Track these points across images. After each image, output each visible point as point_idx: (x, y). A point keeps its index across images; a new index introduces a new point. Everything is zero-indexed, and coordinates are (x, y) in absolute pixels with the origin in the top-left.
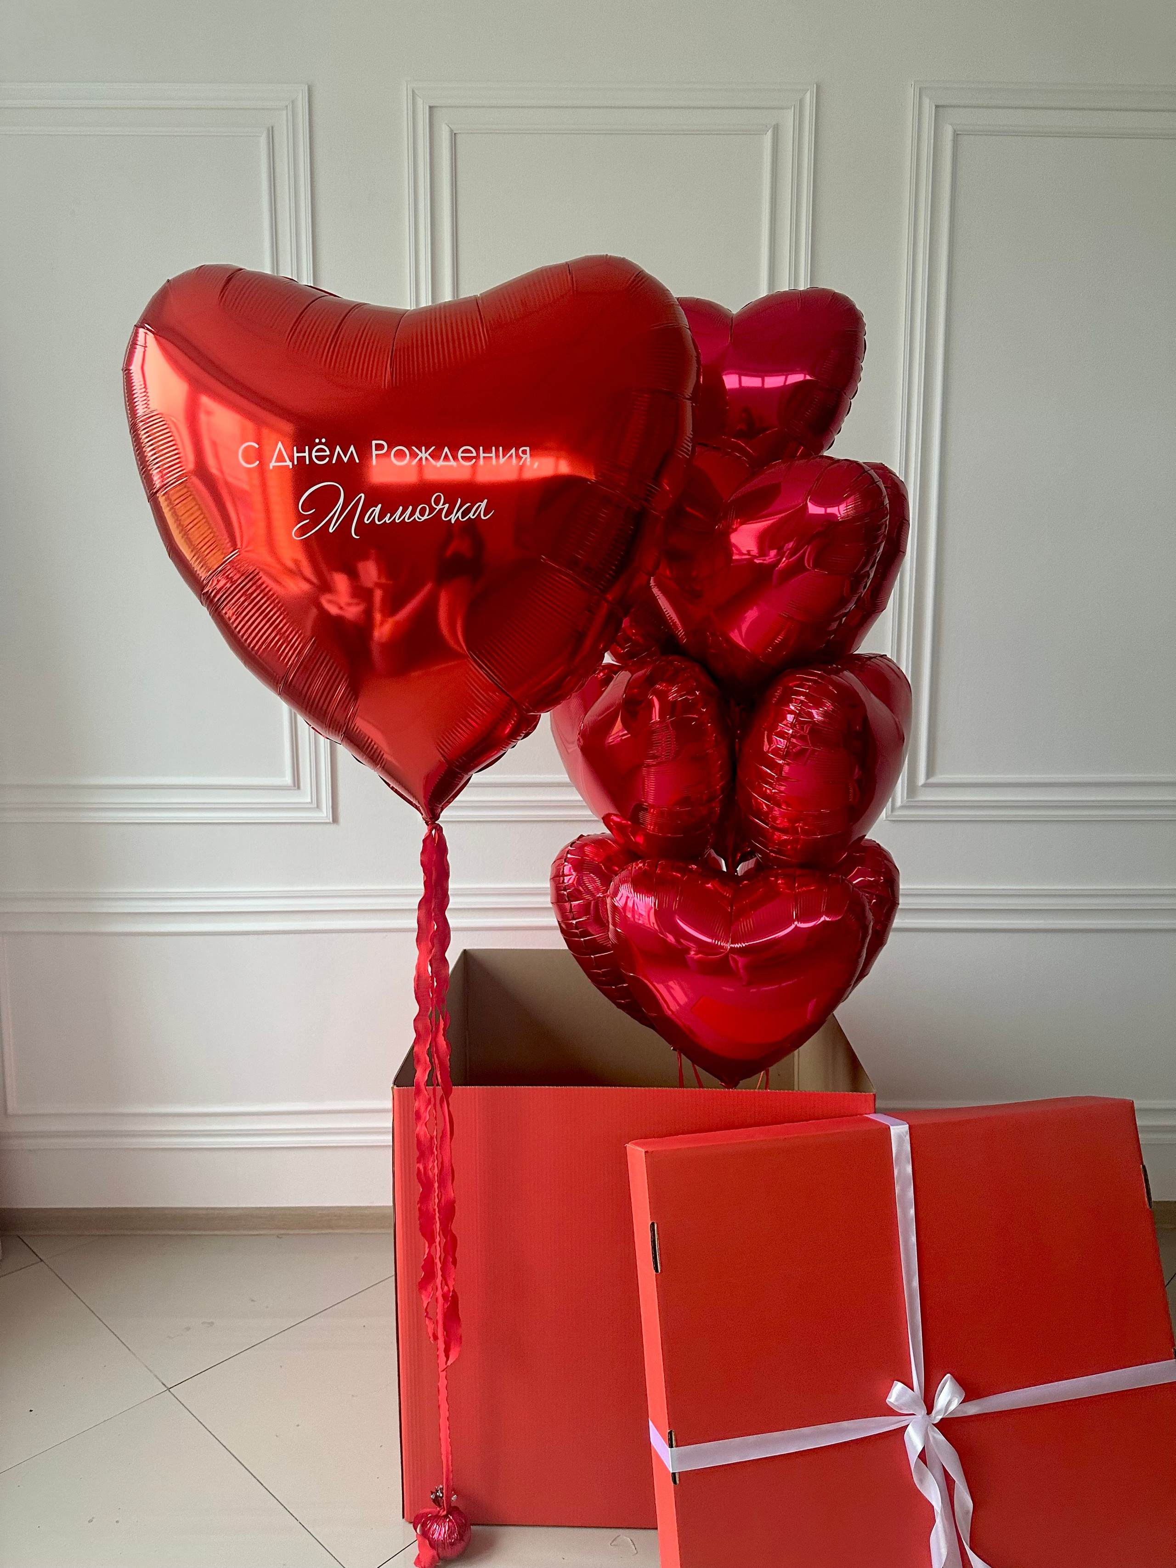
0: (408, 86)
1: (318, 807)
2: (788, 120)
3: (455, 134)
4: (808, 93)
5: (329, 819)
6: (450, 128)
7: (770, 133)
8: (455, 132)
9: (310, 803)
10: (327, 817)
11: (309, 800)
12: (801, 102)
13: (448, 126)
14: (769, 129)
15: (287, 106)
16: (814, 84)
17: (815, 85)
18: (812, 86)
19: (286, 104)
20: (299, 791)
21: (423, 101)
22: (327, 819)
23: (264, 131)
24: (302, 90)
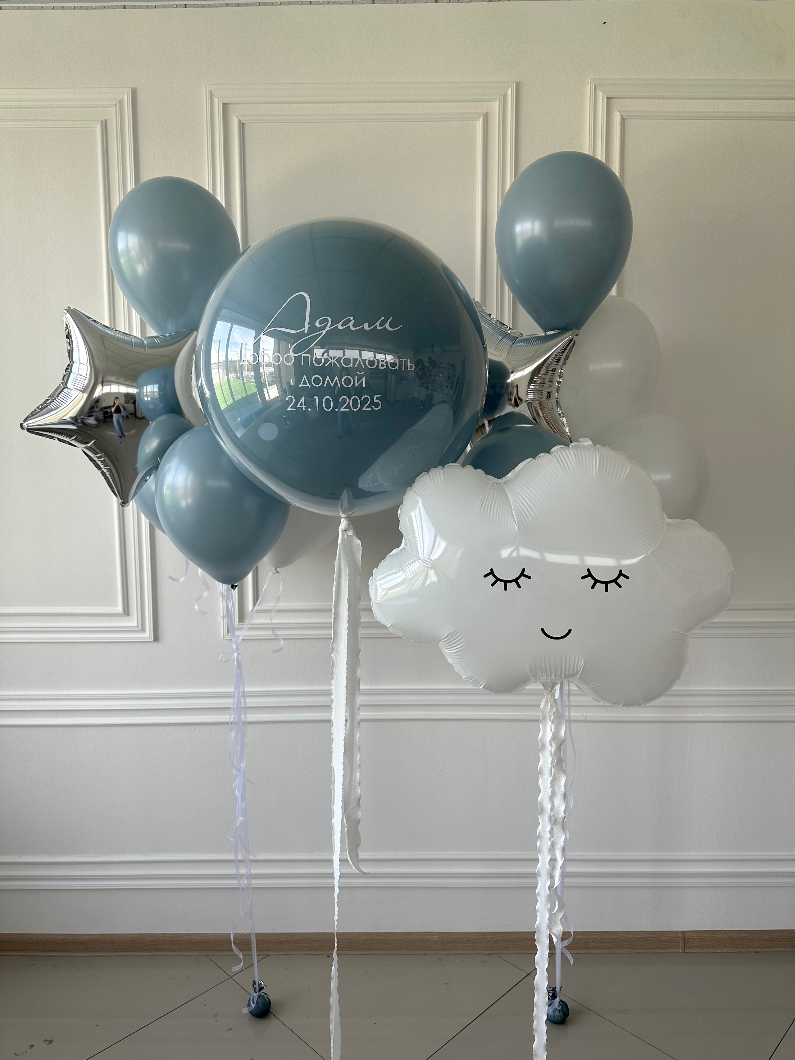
0: (207, 89)
1: (143, 630)
2: (495, 109)
3: (243, 123)
4: (509, 89)
5: (151, 639)
6: (239, 119)
7: (481, 120)
8: (243, 122)
9: (136, 627)
10: (149, 637)
11: (136, 625)
12: (505, 96)
13: (237, 118)
14: (481, 117)
15: (116, 105)
17: (515, 83)
18: (513, 84)
19: (115, 103)
20: (128, 617)
21: (218, 100)
22: (149, 639)
23: (100, 123)
24: (127, 92)
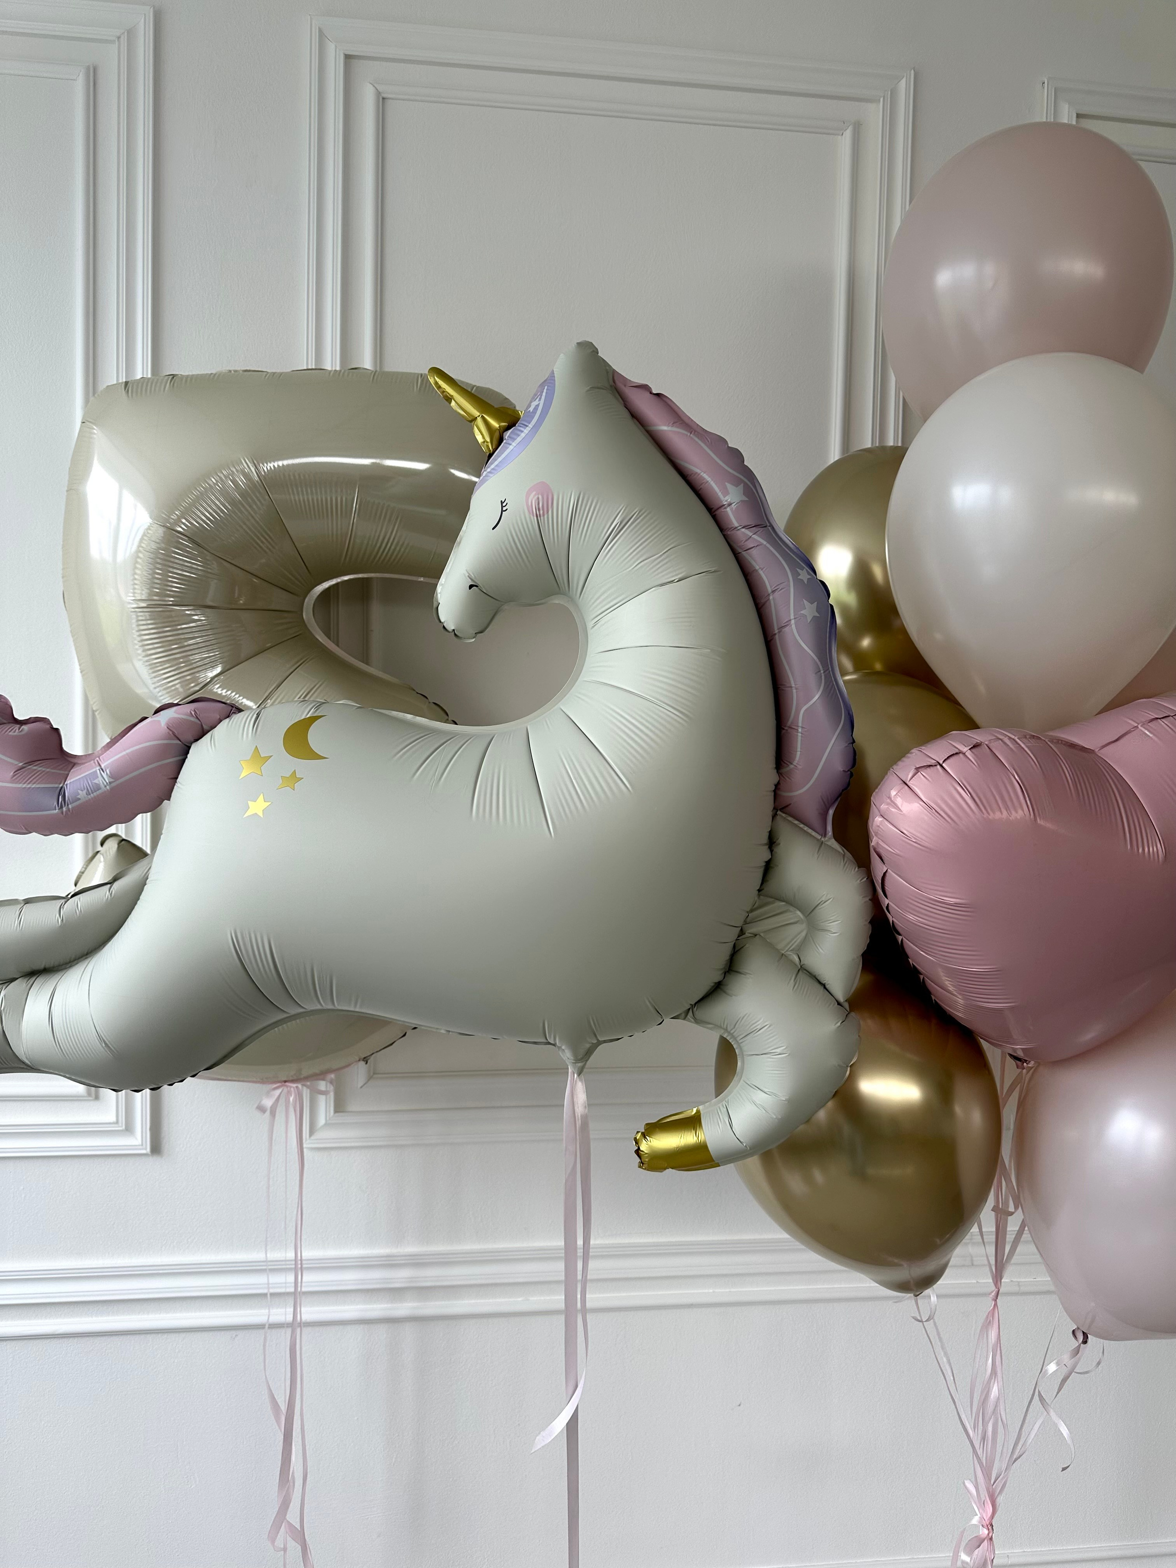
0: (313, 23)
1: (129, 1129)
2: (874, 115)
3: (384, 99)
4: (904, 81)
5: (146, 1149)
6: (377, 89)
7: (848, 134)
8: (385, 96)
9: (113, 1123)
10: (142, 1145)
11: (114, 1119)
12: (894, 93)
13: (374, 86)
14: (848, 127)
15: (119, 38)
16: (911, 71)
17: (913, 71)
18: (909, 72)
19: (118, 34)
20: (96, 1103)
21: (336, 46)
22: (142, 1149)
23: (82, 70)
24: (145, 15)
